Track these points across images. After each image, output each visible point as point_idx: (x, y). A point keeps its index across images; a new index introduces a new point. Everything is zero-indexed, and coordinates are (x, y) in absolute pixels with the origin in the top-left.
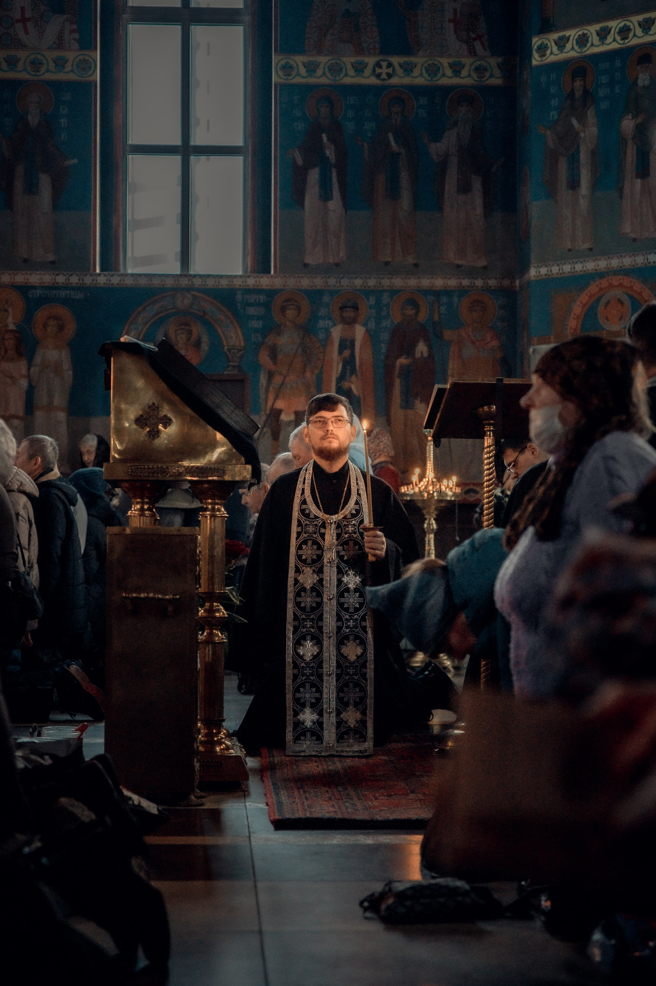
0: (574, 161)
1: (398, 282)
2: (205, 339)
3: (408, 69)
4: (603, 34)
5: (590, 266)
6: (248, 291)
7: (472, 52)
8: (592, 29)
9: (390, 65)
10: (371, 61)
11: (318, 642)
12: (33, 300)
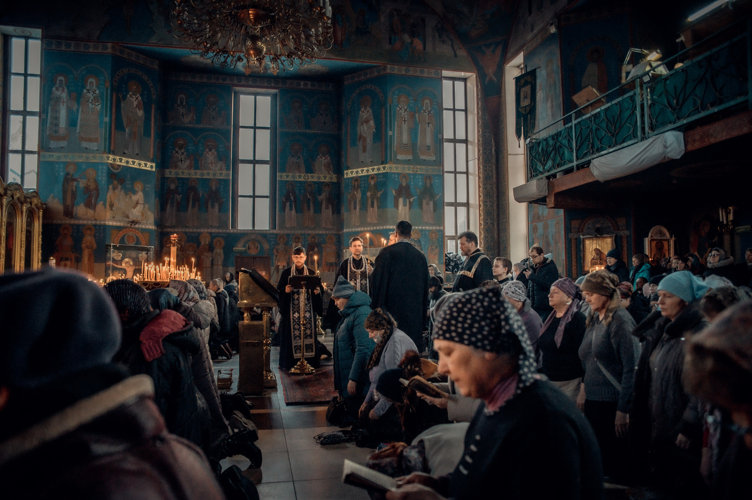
0: (355, 202)
1: (310, 232)
2: (259, 246)
3: (312, 177)
4: (362, 171)
5: (359, 229)
6: (271, 234)
7: (329, 173)
8: (360, 170)
9: (308, 176)
10: (303, 175)
11: (299, 313)
12: (213, 236)
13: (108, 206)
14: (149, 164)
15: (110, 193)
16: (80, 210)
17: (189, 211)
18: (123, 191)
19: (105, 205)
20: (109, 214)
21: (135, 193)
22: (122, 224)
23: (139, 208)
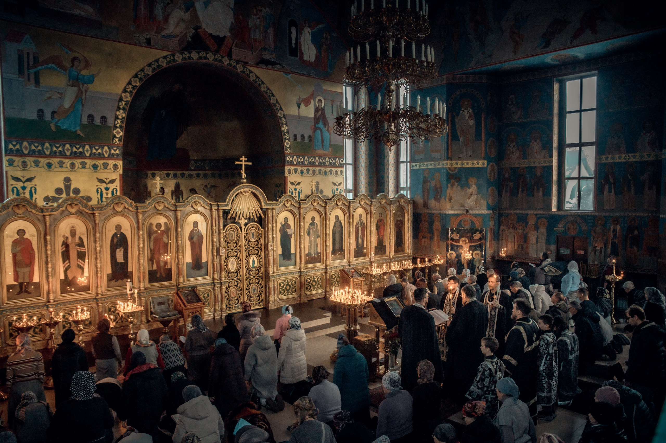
1: (630, 214)
2: (578, 228)
3: (634, 157)
6: (593, 216)
7: (654, 151)
9: (629, 156)
10: (624, 155)
12: (539, 217)
13: (447, 200)
14: (481, 162)
15: (449, 190)
16: (432, 203)
17: (519, 195)
18: (459, 186)
19: (445, 199)
20: (448, 206)
21: (469, 186)
22: (459, 212)
23: (473, 198)
